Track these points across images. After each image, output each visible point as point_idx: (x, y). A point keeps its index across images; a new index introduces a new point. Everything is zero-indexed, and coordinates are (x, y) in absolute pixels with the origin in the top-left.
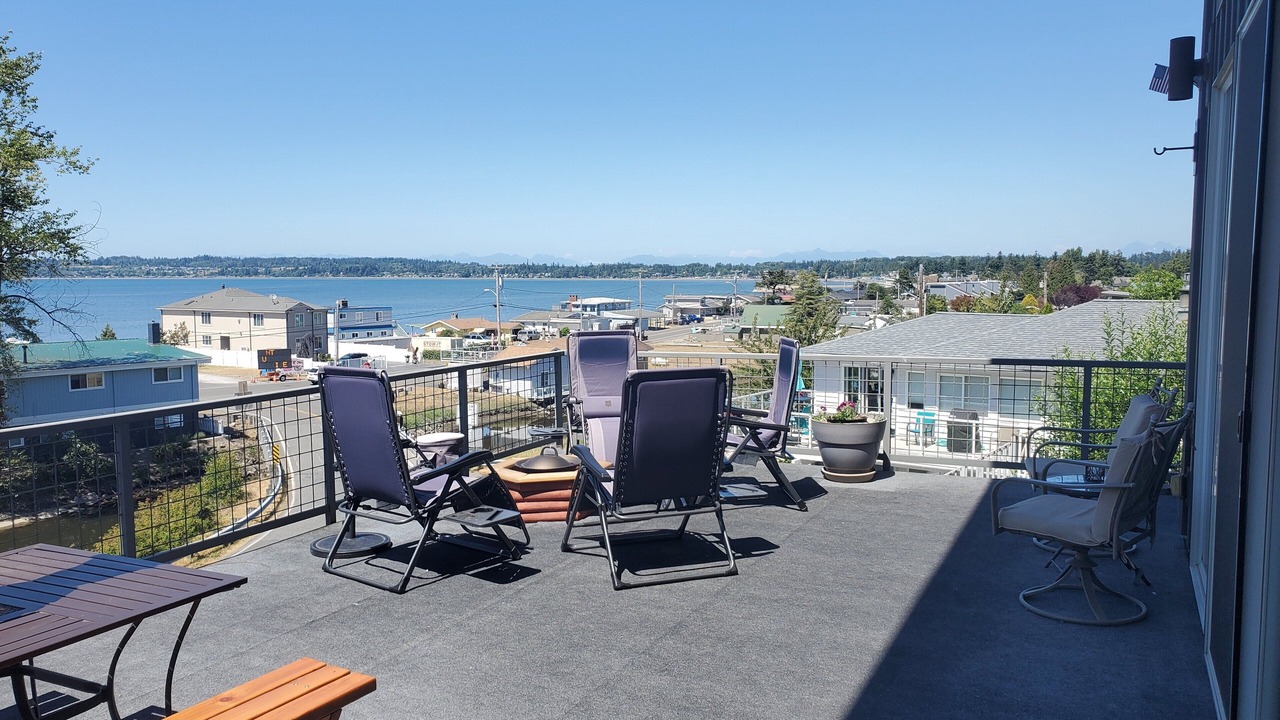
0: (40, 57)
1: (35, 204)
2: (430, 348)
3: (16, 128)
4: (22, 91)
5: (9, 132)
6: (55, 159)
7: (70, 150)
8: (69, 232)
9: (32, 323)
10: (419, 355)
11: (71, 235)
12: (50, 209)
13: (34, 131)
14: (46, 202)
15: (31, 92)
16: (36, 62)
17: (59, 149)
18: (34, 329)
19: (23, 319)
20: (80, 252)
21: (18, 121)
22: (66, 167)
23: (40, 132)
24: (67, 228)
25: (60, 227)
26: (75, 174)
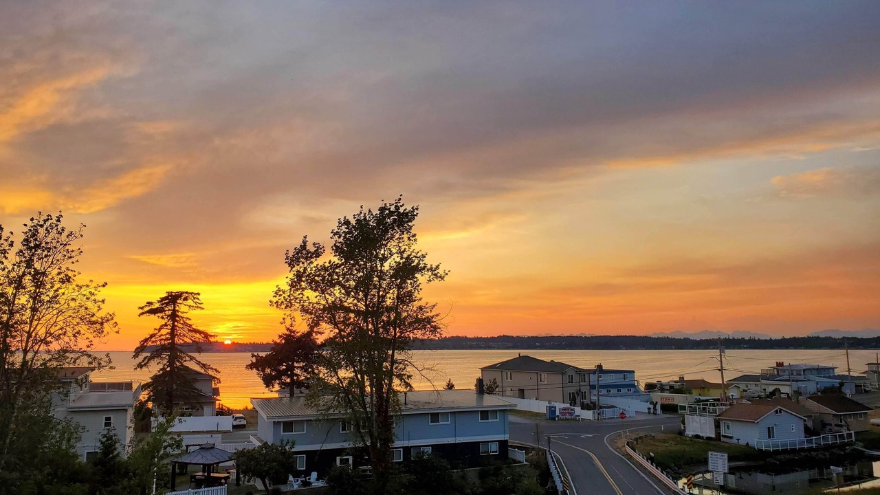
0: (417, 209)
1: (415, 301)
2: (665, 403)
3: (405, 255)
4: (409, 231)
5: (402, 258)
6: (426, 273)
7: (434, 266)
8: (432, 318)
9: (409, 377)
10: (658, 407)
11: (434, 320)
12: (422, 303)
13: (415, 255)
14: (420, 299)
15: (413, 231)
16: (416, 212)
17: (429, 267)
18: (409, 381)
19: (404, 375)
20: (439, 330)
21: (407, 249)
22: (432, 277)
23: (418, 255)
24: (431, 314)
25: (428, 315)
26: (437, 281)
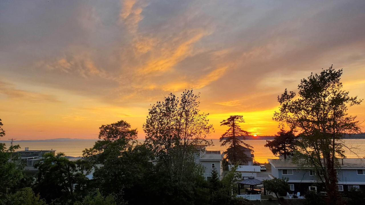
1: (344, 115)
3: (337, 94)
4: (338, 81)
5: (335, 95)
6: (349, 101)
7: (353, 98)
8: (355, 123)
9: (343, 152)
11: (356, 124)
12: (348, 116)
13: (342, 93)
14: (347, 114)
15: (340, 82)
16: (341, 72)
17: (350, 98)
18: (343, 154)
19: (341, 151)
20: (359, 129)
21: (337, 91)
22: (352, 103)
23: (344, 93)
24: (354, 122)
25: (352, 122)
26: (356, 105)
